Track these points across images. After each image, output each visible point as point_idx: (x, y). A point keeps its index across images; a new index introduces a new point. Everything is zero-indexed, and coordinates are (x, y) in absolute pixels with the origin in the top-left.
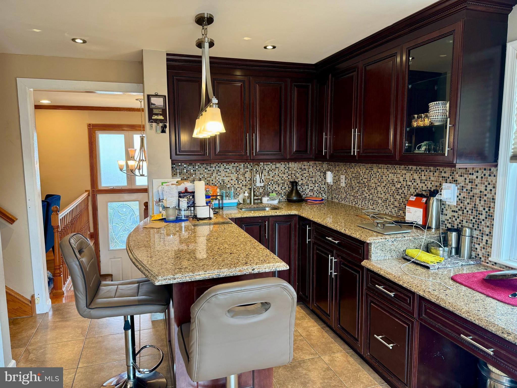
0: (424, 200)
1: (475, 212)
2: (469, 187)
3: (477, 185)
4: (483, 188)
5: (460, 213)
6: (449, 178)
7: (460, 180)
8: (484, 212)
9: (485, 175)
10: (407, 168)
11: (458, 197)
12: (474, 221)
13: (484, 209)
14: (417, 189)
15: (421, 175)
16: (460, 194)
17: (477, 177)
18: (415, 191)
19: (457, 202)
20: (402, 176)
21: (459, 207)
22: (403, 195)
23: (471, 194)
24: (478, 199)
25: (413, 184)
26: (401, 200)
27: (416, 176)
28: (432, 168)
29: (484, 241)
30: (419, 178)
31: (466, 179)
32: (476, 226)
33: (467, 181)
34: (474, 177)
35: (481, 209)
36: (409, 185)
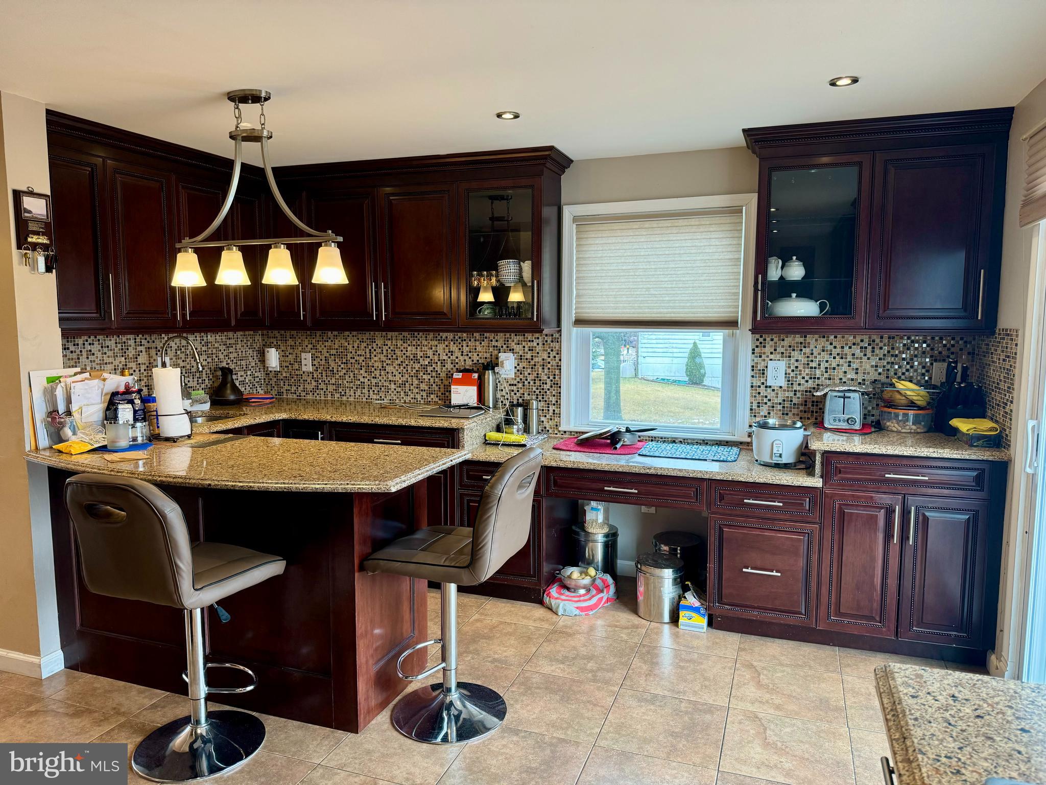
0: (476, 376)
1: (538, 383)
2: (529, 356)
3: (538, 353)
4: (545, 356)
5: (520, 385)
6: (502, 347)
7: (518, 348)
8: (548, 381)
9: (547, 341)
10: (439, 338)
11: (516, 367)
12: (537, 392)
13: (549, 378)
14: (457, 363)
15: (462, 346)
16: (518, 365)
17: (538, 344)
18: (455, 366)
19: (515, 373)
20: (431, 349)
21: (518, 379)
22: (434, 374)
23: (532, 363)
24: (540, 369)
25: (449, 357)
26: (432, 380)
27: (453, 347)
28: (477, 335)
29: (551, 411)
30: (460, 349)
31: (524, 347)
32: (540, 398)
33: (526, 349)
34: (535, 344)
35: (545, 378)
36: (444, 360)
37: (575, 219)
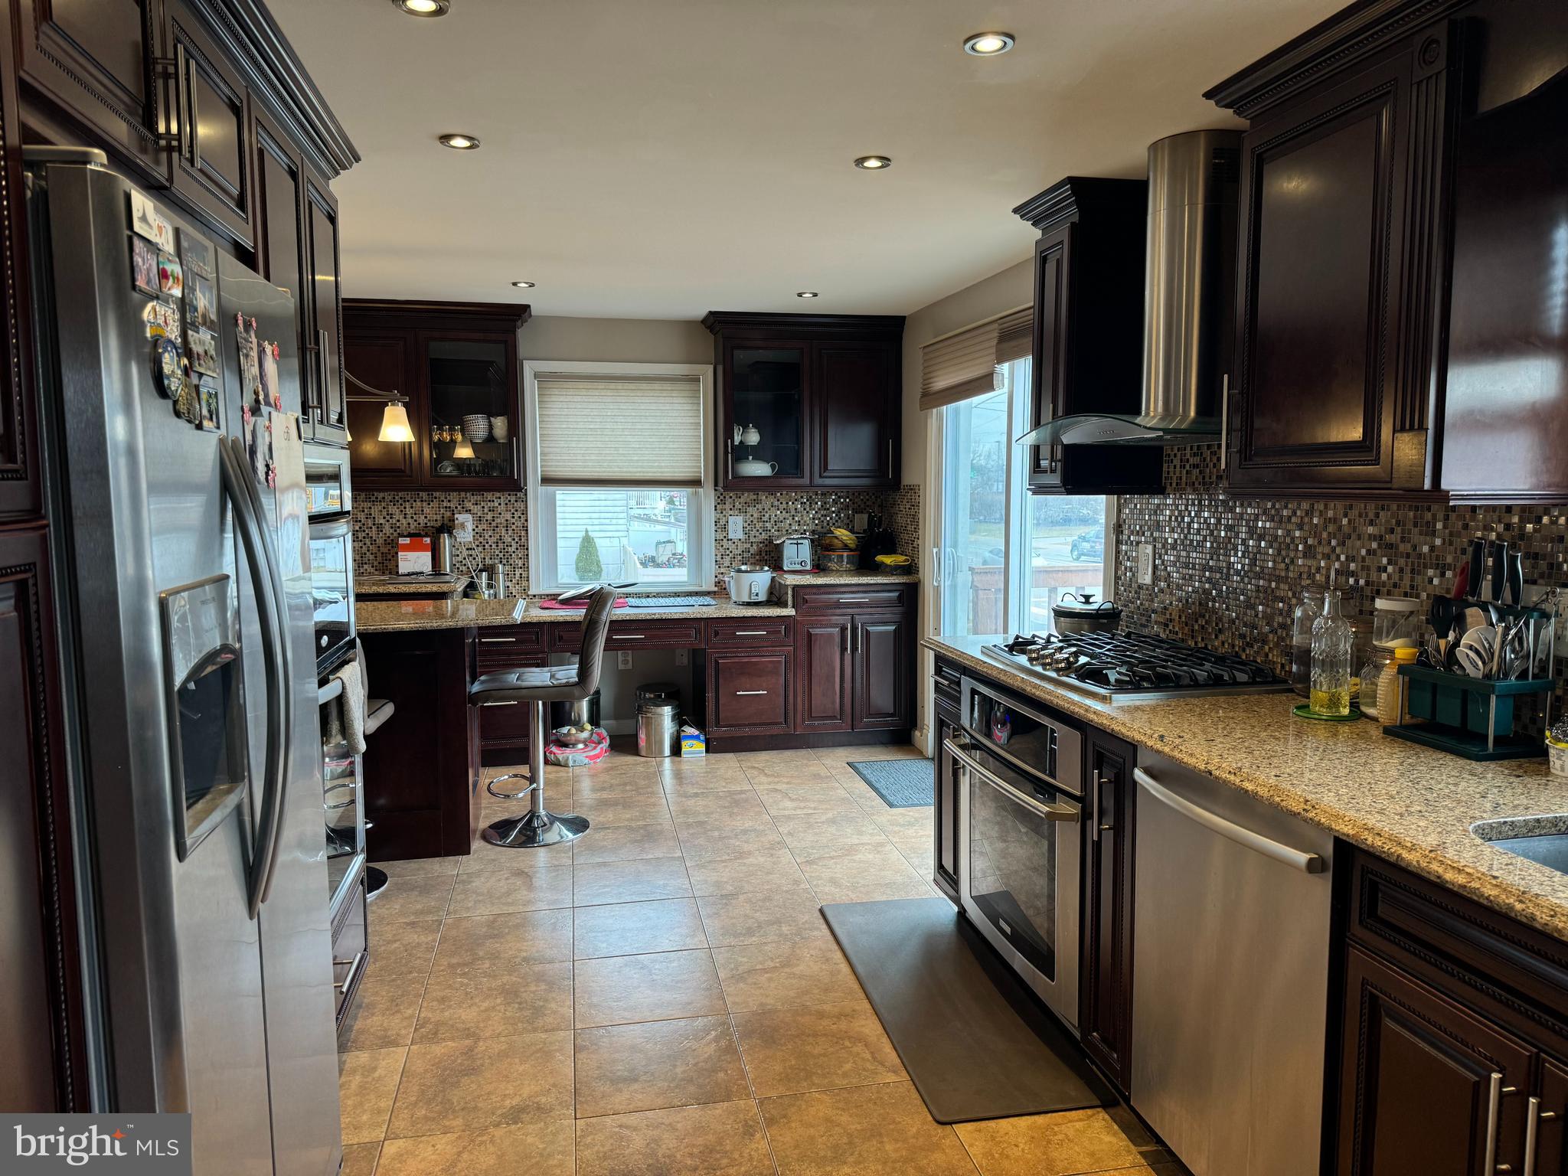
0: (428, 540)
1: (501, 546)
2: (489, 517)
3: (500, 514)
4: (508, 516)
5: (480, 549)
6: (456, 508)
7: (476, 509)
8: (513, 543)
9: (510, 501)
10: (373, 498)
11: (474, 530)
12: (501, 555)
13: (514, 540)
14: (399, 527)
15: (405, 508)
16: (477, 527)
17: (500, 504)
18: (395, 531)
19: (474, 536)
20: (363, 511)
21: (477, 543)
22: (368, 542)
23: (494, 524)
24: (503, 530)
25: (388, 521)
26: (365, 549)
27: (393, 509)
28: (424, 495)
29: (518, 575)
30: (402, 511)
31: (483, 507)
32: (504, 561)
33: (486, 510)
34: (496, 504)
35: (510, 540)
36: (381, 524)
37: (536, 375)
